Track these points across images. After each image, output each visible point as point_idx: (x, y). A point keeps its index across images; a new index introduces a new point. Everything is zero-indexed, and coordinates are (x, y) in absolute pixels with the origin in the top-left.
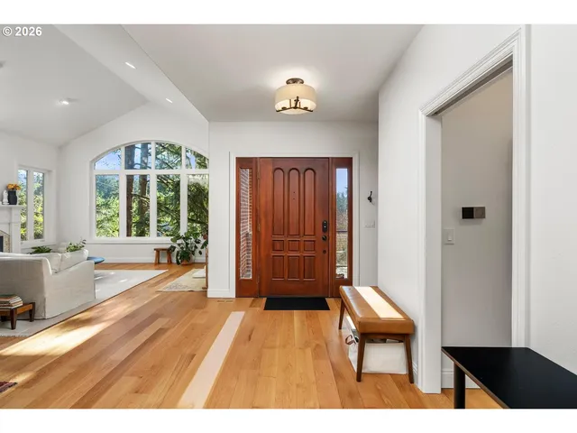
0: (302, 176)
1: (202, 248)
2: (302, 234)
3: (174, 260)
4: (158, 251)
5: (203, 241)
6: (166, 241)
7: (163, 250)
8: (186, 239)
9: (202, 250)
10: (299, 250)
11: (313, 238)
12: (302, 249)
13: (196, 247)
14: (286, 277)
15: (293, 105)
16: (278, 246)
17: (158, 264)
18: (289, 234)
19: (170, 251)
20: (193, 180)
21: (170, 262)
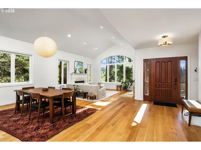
0: (166, 64)
1: (130, 86)
2: (166, 82)
3: (122, 89)
4: (117, 86)
5: (130, 84)
6: (120, 84)
7: (119, 86)
8: (125, 83)
9: (130, 87)
10: (165, 87)
11: (171, 84)
12: (166, 87)
13: (128, 86)
14: (161, 96)
15: (164, 44)
16: (158, 86)
17: (117, 90)
18: (161, 82)
19: (121, 86)
20: (127, 65)
21: (121, 89)
